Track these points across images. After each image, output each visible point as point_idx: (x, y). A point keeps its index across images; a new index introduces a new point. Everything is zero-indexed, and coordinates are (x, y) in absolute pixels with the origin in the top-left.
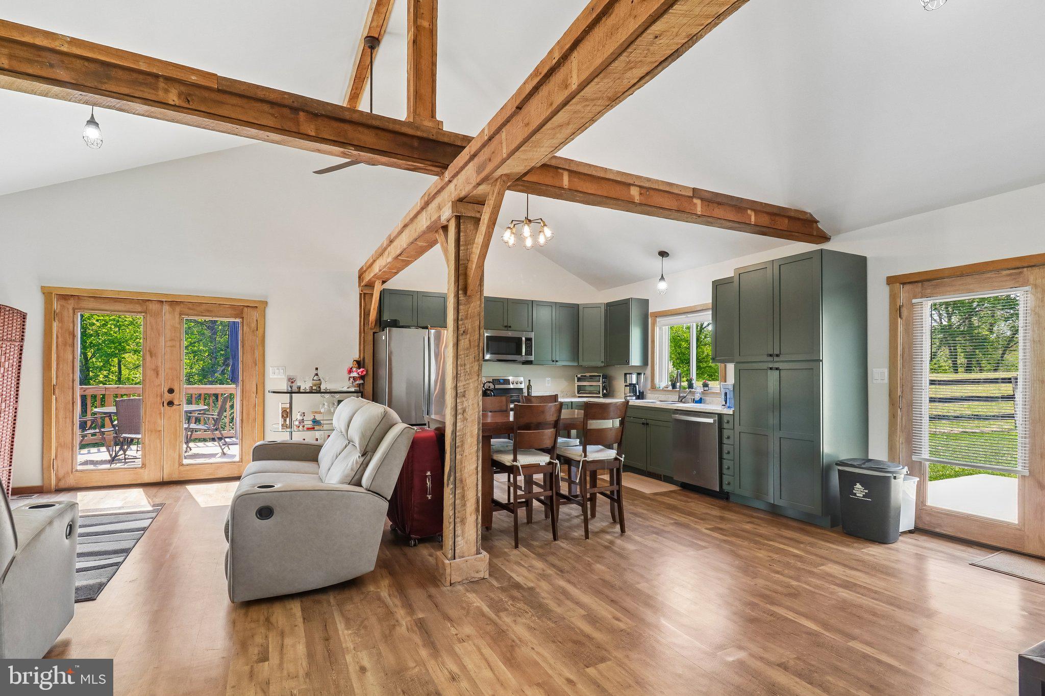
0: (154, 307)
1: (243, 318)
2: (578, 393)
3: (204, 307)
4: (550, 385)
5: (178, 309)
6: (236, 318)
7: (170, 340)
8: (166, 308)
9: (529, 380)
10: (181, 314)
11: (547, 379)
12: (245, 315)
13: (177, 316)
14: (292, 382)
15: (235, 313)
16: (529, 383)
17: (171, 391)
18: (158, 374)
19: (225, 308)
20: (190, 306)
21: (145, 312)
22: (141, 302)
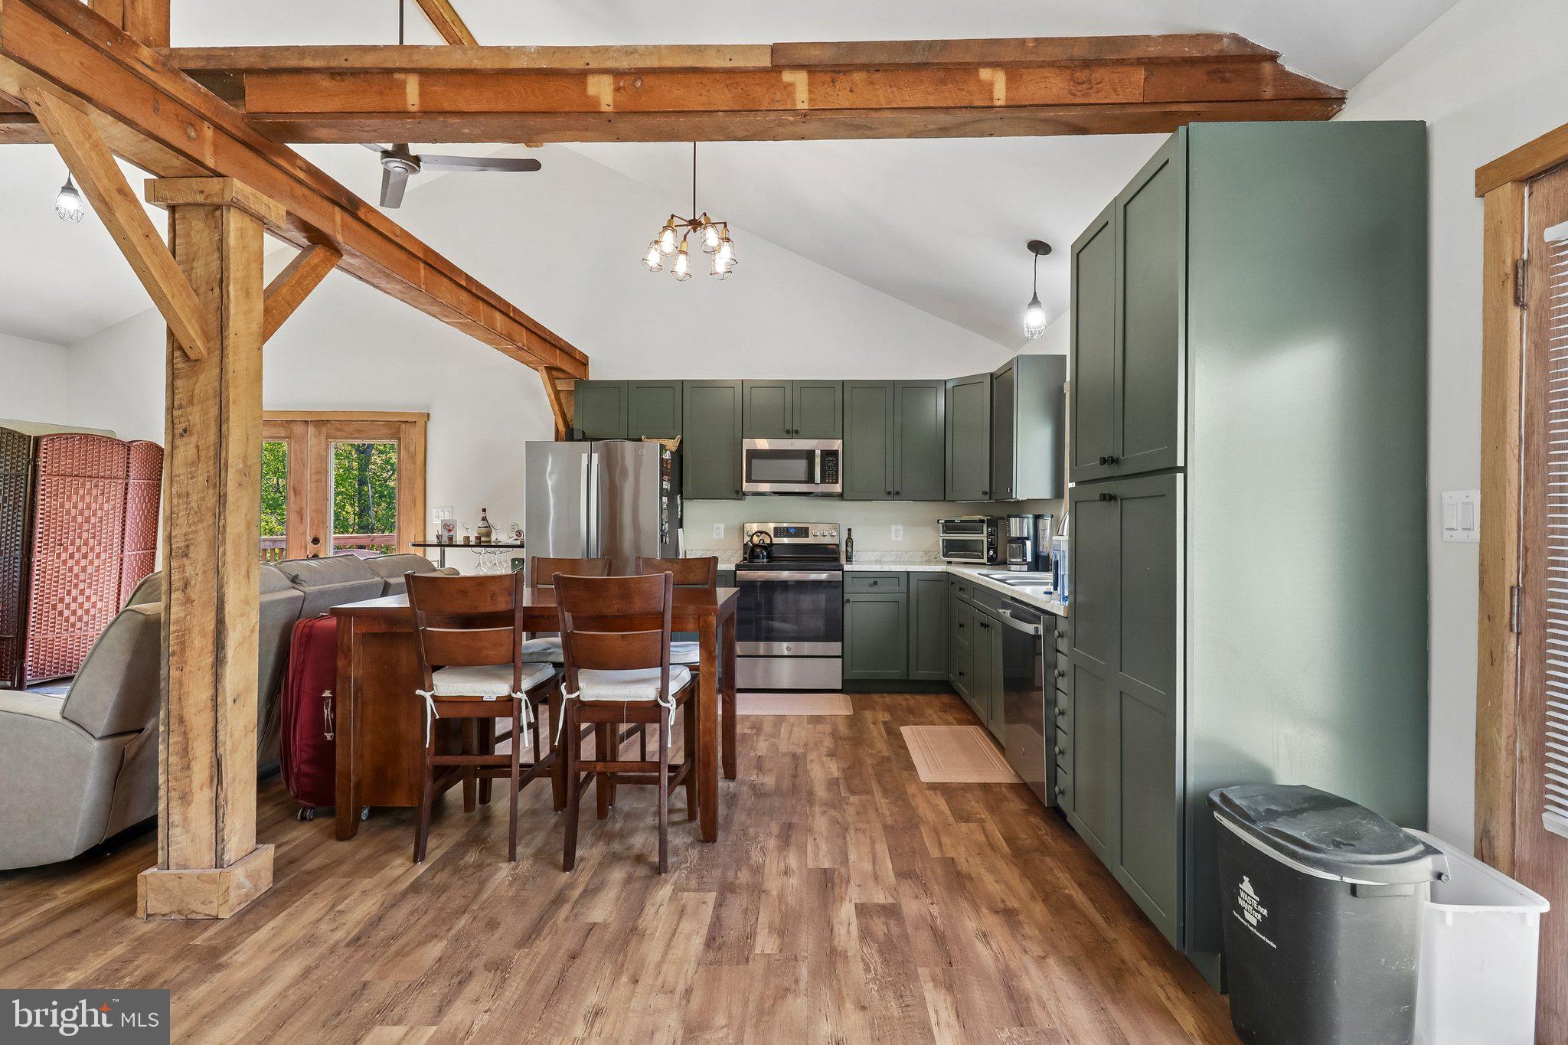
0: (298, 429)
1: (400, 439)
2: (945, 555)
3: (354, 426)
4: (900, 538)
5: (324, 430)
6: (391, 439)
7: (315, 473)
8: (311, 429)
9: (850, 530)
10: (327, 437)
11: (893, 528)
12: (402, 436)
13: (324, 440)
14: (450, 531)
15: (390, 432)
16: (850, 534)
17: (316, 541)
18: (302, 519)
19: (378, 425)
20: (338, 425)
21: (289, 438)
22: (284, 423)
